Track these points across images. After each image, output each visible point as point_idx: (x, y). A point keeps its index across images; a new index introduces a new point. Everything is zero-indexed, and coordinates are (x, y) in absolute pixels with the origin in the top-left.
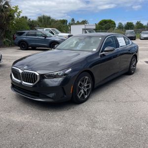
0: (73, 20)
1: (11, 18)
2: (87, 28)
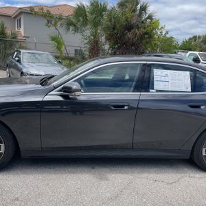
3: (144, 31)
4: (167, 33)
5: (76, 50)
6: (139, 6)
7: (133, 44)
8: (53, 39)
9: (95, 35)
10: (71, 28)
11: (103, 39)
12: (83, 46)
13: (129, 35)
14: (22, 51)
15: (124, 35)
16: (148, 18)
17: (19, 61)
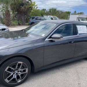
0: (75, 12)
1: (30, 9)
2: (80, 17)
3: (29, 6)
4: (37, 7)
16: (29, 1)
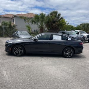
3: (59, 23)
5: (35, 30)
6: (58, 14)
7: (55, 28)
8: (27, 27)
9: (42, 25)
10: (33, 23)
11: (45, 26)
12: (37, 29)
13: (54, 25)
14: (19, 31)
15: (52, 25)
16: (61, 18)
17: (18, 34)
